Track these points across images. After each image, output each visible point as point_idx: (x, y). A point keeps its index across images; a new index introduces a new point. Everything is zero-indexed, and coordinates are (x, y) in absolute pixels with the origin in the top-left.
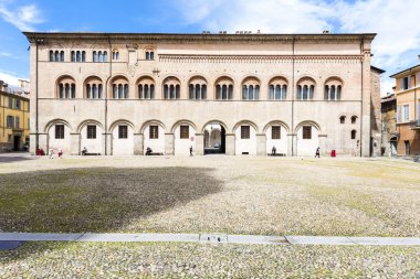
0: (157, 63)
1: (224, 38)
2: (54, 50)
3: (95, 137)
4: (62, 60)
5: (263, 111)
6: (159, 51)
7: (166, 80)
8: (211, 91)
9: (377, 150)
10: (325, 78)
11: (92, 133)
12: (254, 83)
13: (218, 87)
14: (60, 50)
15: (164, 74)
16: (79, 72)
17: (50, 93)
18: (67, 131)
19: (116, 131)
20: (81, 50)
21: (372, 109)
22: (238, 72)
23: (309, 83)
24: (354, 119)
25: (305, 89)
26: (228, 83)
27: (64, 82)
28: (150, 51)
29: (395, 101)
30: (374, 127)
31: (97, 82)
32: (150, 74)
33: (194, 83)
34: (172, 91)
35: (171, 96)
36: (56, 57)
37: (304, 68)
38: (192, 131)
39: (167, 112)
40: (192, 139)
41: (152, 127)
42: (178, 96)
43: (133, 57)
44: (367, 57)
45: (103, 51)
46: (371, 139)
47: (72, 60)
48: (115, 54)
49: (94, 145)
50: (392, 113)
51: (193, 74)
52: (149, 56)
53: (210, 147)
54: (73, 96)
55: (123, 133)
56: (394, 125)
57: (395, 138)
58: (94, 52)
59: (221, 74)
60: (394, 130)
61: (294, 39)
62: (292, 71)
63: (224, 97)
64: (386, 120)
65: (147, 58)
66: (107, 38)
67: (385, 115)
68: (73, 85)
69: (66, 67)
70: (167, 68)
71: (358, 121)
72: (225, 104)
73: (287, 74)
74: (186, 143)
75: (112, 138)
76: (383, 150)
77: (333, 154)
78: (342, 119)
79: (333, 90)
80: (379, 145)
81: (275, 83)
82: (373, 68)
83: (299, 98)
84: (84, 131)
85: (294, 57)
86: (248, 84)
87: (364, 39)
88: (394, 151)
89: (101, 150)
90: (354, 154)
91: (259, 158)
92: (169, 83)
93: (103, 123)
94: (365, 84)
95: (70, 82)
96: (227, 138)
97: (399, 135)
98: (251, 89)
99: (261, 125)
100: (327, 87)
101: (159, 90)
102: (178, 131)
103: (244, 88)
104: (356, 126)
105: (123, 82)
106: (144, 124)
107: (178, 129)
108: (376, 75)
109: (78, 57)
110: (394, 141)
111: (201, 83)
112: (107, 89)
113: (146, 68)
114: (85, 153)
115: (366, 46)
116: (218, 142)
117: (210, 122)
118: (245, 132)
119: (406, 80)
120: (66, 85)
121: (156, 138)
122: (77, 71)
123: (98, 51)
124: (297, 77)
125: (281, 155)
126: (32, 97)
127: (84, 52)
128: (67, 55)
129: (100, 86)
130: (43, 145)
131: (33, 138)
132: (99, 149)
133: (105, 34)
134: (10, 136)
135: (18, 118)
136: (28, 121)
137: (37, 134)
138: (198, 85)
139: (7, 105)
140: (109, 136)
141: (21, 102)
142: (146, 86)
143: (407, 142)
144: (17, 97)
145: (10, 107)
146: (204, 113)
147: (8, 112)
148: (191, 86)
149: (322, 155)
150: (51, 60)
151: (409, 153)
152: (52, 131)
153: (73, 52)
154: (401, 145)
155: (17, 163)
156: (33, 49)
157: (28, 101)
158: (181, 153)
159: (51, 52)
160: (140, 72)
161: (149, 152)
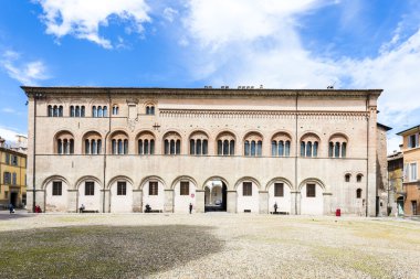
0: (158, 118)
1: (226, 93)
2: (53, 105)
3: (93, 194)
4: (61, 115)
5: (265, 167)
6: (160, 105)
7: (167, 135)
8: (212, 146)
9: (383, 210)
10: (329, 134)
11: (90, 190)
12: (256, 139)
13: (219, 142)
14: (58, 105)
15: (164, 129)
16: (78, 127)
17: (48, 149)
18: (65, 187)
19: (114, 187)
20: (80, 105)
21: (378, 167)
22: (240, 127)
23: (313, 140)
24: (359, 177)
25: (309, 146)
26: (229, 138)
27: (62, 138)
28: (150, 106)
29: (402, 159)
30: (380, 186)
31: (96, 138)
32: (150, 128)
33: (195, 138)
34: (172, 147)
35: (172, 151)
36: (54, 112)
37: (308, 125)
38: (192, 188)
39: (167, 168)
40: (193, 195)
41: (151, 184)
42: (178, 151)
43: (133, 112)
44: (372, 114)
45: (102, 106)
46: (378, 198)
47: (71, 115)
48: (115, 109)
49: (92, 202)
50: (398, 172)
51: (194, 129)
52: (150, 111)
53: (211, 204)
54: (72, 151)
55: (122, 190)
56: (401, 184)
57: (401, 198)
58: (94, 107)
59: (223, 129)
60: (401, 189)
61: (297, 95)
62: (296, 127)
63: (226, 152)
64: (393, 179)
65: (147, 113)
66: (107, 93)
67: (391, 174)
68: (72, 141)
69: (65, 123)
70: (168, 123)
71: (363, 179)
72: (227, 160)
73: (291, 130)
74: (187, 199)
75: (110, 194)
76: (389, 210)
77: (338, 213)
78: (348, 177)
79: (338, 148)
80: (385, 205)
81: (278, 139)
82: (379, 125)
83: (302, 154)
84: (82, 188)
85: (297, 113)
86: (250, 139)
87: (370, 95)
88: (401, 212)
90: (359, 214)
91: (261, 216)
92: (169, 138)
93: (101, 178)
94: (370, 141)
95: (68, 137)
96: (229, 195)
97: (406, 195)
98: (253, 144)
99: (264, 182)
100: (331, 144)
101: (159, 145)
102: (178, 187)
103: (247, 144)
104: (362, 185)
105: (123, 137)
106: (144, 180)
107: (178, 185)
108: (382, 132)
109: (77, 112)
110: (401, 201)
111: (202, 138)
112: (106, 144)
113: (147, 123)
114: (82, 210)
115: (372, 103)
116: (219, 199)
117: (211, 179)
118: (247, 190)
119: (413, 138)
120: (65, 140)
121: (156, 194)
122: (76, 125)
123: (97, 106)
124: (301, 132)
125: (285, 213)
126: (29, 153)
127: (83, 107)
128: (66, 111)
129: (99, 141)
130: (39, 203)
131: (29, 195)
132: (98, 207)
133: (105, 89)
134: (6, 193)
135: (15, 175)
136: (26, 177)
137: (34, 191)
138: (199, 141)
139: (3, 160)
140: (107, 193)
141: (19, 158)
142: (146, 141)
143: (414, 202)
144: (14, 153)
145: (7, 163)
146: (204, 169)
147: (5, 168)
148: (192, 141)
149: (326, 214)
150: (49, 115)
151: (416, 213)
152: (50, 188)
153: (72, 107)
154: (408, 205)
155: (13, 221)
156: (32, 103)
157: (25, 156)
158: (182, 211)
159: (50, 107)
160: (140, 127)
161: (148, 210)
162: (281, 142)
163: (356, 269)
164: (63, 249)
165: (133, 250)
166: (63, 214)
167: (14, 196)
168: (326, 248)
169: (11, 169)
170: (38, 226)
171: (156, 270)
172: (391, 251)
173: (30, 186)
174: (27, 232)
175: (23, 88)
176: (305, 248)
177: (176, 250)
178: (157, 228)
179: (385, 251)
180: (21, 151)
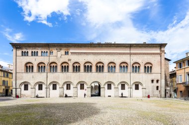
0: (70, 56)
1: (100, 45)
2: (24, 51)
3: (42, 89)
4: (27, 55)
5: (117, 77)
6: (71, 51)
7: (74, 63)
8: (94, 68)
9: (168, 95)
10: (144, 63)
11: (40, 88)
12: (113, 65)
13: (97, 66)
14: (26, 51)
15: (73, 61)
16: (35, 61)
17: (22, 70)
18: (29, 87)
19: (51, 87)
20: (36, 51)
21: (166, 77)
22: (106, 60)
23: (137, 65)
24: (157, 81)
25: (136, 68)
26: (101, 65)
27: (28, 65)
28: (67, 51)
29: (175, 73)
30: (166, 85)
31: (43, 65)
32: (67, 61)
33: (87, 65)
34: (76, 69)
35: (76, 71)
36: (24, 54)
37: (135, 59)
38: (85, 87)
39: (74, 78)
40: (86, 90)
41: (67, 85)
42: (79, 71)
43: (59, 54)
44: (163, 54)
45: (46, 51)
46: (165, 90)
47: (32, 55)
48: (51, 53)
49: (42, 93)
50: (174, 79)
51: (86, 61)
52: (67, 53)
53: (94, 93)
54: (32, 71)
55: (55, 88)
56: (175, 84)
57: (176, 90)
58: (42, 52)
59: (98, 61)
60: (176, 86)
61: (131, 46)
62: (130, 60)
63: (100, 71)
64: (172, 82)
66: (48, 46)
67: (171, 79)
68: (32, 67)
69: (29, 58)
70: (75, 58)
71: (159, 82)
72: (100, 74)
73: (128, 61)
74: (83, 92)
75: (49, 90)
76: (171, 95)
77: (149, 97)
78: (152, 81)
79: (148, 69)
80: (169, 93)
81: (122, 65)
82: (165, 59)
83: (133, 71)
84: (37, 87)
85: (130, 54)
86: (110, 65)
87: (162, 46)
88: (176, 96)
89: (45, 96)
90: (158, 97)
91: (115, 98)
92: (75, 65)
93: (46, 83)
94: (162, 65)
95: (31, 65)
96: (101, 89)
97: (177, 88)
98: (112, 67)
99: (116, 84)
100: (145, 67)
101: (71, 68)
102: (79, 86)
103: (109, 67)
104: (159, 85)
105: (55, 65)
106: (64, 83)
108: (167, 62)
109: (35, 54)
110: (175, 91)
111: (90, 65)
112: (47, 68)
113: (65, 58)
114: (37, 97)
115: (162, 49)
116: (97, 91)
117: (94, 82)
118: (109, 87)
119: (180, 64)
120: (30, 66)
121: (70, 89)
122: (34, 60)
123: (43, 51)
124: (132, 62)
125: (126, 97)
126: (14, 72)
127: (37, 52)
128: (30, 53)
130: (18, 94)
131: (14, 90)
132: (44, 95)
133: (47, 44)
134: (4, 89)
135: (7, 81)
136: (12, 82)
137: (16, 89)
138: (88, 66)
139: (2, 76)
140: (48, 89)
141: (9, 74)
142: (65, 66)
143: (181, 92)
144: (7, 72)
145: (4, 77)
146: (90, 78)
147: (3, 79)
148: (85, 66)
149: (143, 97)
151: (182, 96)
152: (23, 87)
153: (32, 52)
154: (179, 93)
155: (7, 102)
156: (15, 50)
157: (12, 73)
158: (81, 97)
159: (23, 52)
160: (62, 60)
161: (66, 96)
162: (124, 66)
163: (157, 121)
164: (29, 113)
165: (60, 114)
166: (29, 99)
167: (7, 91)
168: (144, 112)
169: (6, 79)
170: (18, 104)
171: (70, 122)
172: (172, 113)
173: (14, 87)
174: (13, 106)
175: (10, 43)
176: (135, 112)
177: (79, 114)
178: (70, 104)
179: (169, 113)
180: (10, 71)
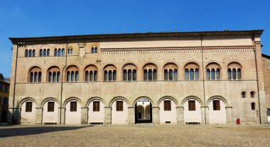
0: (99, 55)
4: (34, 56)
5: (180, 89)
6: (101, 46)
7: (106, 67)
8: (140, 74)
10: (227, 62)
11: (51, 108)
12: (173, 68)
13: (145, 71)
14: (32, 49)
15: (105, 62)
16: (44, 63)
17: (24, 79)
18: (34, 106)
19: (68, 105)
20: (47, 48)
21: (266, 86)
22: (160, 59)
23: (215, 67)
26: (153, 68)
27: (34, 71)
28: (94, 47)
31: (56, 70)
32: (94, 62)
33: (127, 68)
34: (110, 75)
35: (110, 79)
36: (29, 54)
37: (210, 56)
38: (125, 105)
39: (106, 90)
40: (126, 111)
41: (94, 103)
42: (114, 79)
43: (82, 52)
44: (258, 47)
45: (61, 48)
48: (70, 50)
49: (53, 117)
51: (127, 62)
52: (94, 50)
54: (40, 80)
58: (56, 50)
59: (147, 61)
61: (202, 35)
62: (202, 58)
63: (150, 79)
65: (92, 52)
66: (65, 40)
68: (40, 73)
69: (36, 60)
70: (107, 58)
72: (151, 84)
74: (121, 114)
75: (65, 111)
77: (238, 122)
78: (244, 94)
79: (235, 72)
81: (189, 67)
83: (208, 78)
84: (46, 106)
85: (202, 48)
86: (168, 68)
87: (254, 34)
90: (255, 122)
91: (179, 126)
92: (108, 69)
93: (59, 99)
94: (259, 67)
95: (38, 70)
96: (154, 110)
98: (171, 72)
99: (180, 99)
100: (229, 70)
101: (100, 75)
103: (166, 71)
104: (255, 100)
105: (75, 70)
106: (89, 100)
107: (115, 104)
109: (44, 53)
111: (132, 68)
112: (63, 74)
113: (92, 59)
115: (256, 39)
117: (140, 98)
118: (167, 107)
120: (36, 73)
123: (58, 48)
124: (206, 62)
125: (197, 123)
126: (12, 82)
127: (48, 50)
129: (59, 73)
130: (16, 117)
131: (10, 111)
132: (56, 120)
133: (64, 37)
137: (13, 109)
138: (130, 70)
140: (63, 110)
142: (91, 71)
146: (134, 91)
148: (124, 71)
150: (26, 56)
152: (24, 106)
153: (41, 50)
156: (15, 49)
159: (27, 50)
160: (87, 62)
162: (192, 70)
173: (11, 106)
175: (10, 38)
